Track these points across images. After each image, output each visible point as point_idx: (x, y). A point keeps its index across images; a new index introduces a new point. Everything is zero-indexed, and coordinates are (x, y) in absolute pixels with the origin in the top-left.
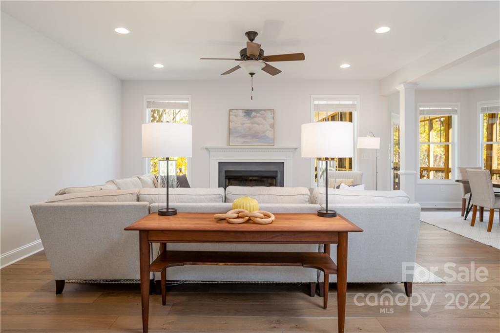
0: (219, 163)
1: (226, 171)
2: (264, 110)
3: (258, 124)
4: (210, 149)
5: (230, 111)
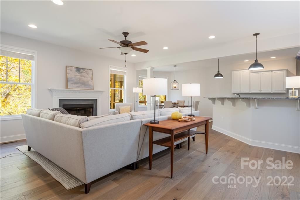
0: (59, 99)
1: (63, 105)
2: (87, 69)
3: (84, 77)
4: (52, 90)
5: (67, 67)
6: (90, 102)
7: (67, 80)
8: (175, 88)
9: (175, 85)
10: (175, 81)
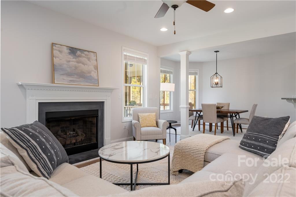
0: (39, 103)
1: (46, 113)
2: (88, 51)
4: (25, 86)
5: (53, 44)
6: (94, 108)
7: (54, 68)
8: (217, 84)
9: (216, 81)
10: (217, 73)
